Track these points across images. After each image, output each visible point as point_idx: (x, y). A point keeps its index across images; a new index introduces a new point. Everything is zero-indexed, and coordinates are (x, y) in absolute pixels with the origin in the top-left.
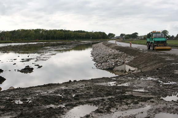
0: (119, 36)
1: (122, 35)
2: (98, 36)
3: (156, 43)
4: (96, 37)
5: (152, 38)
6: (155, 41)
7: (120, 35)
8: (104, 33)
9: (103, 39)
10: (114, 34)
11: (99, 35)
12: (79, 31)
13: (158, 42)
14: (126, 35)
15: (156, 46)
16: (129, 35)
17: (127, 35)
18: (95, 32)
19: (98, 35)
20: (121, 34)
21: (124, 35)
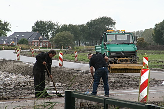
3: (113, 56)
5: (105, 45)
6: (110, 52)
7: (34, 29)
10: (6, 24)
13: (118, 54)
14: (59, 30)
15: (112, 63)
16: (71, 29)
20: (37, 24)
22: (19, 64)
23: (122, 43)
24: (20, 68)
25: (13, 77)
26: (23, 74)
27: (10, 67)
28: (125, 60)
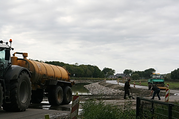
0: (121, 74)
1: (127, 72)
2: (86, 73)
3: (155, 84)
4: (83, 74)
5: (152, 79)
6: (154, 82)
7: (124, 72)
8: (96, 68)
9: (94, 78)
10: (114, 71)
11: (88, 70)
12: (53, 62)
13: (157, 83)
14: (134, 73)
16: (139, 73)
17: (136, 72)
18: (80, 66)
19: (86, 71)
20: (125, 71)
21: (131, 71)
22: (119, 86)
23: (158, 79)
24: (119, 87)
25: (116, 91)
26: (120, 90)
27: (115, 87)
28: (160, 85)
